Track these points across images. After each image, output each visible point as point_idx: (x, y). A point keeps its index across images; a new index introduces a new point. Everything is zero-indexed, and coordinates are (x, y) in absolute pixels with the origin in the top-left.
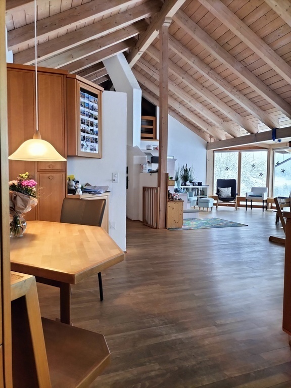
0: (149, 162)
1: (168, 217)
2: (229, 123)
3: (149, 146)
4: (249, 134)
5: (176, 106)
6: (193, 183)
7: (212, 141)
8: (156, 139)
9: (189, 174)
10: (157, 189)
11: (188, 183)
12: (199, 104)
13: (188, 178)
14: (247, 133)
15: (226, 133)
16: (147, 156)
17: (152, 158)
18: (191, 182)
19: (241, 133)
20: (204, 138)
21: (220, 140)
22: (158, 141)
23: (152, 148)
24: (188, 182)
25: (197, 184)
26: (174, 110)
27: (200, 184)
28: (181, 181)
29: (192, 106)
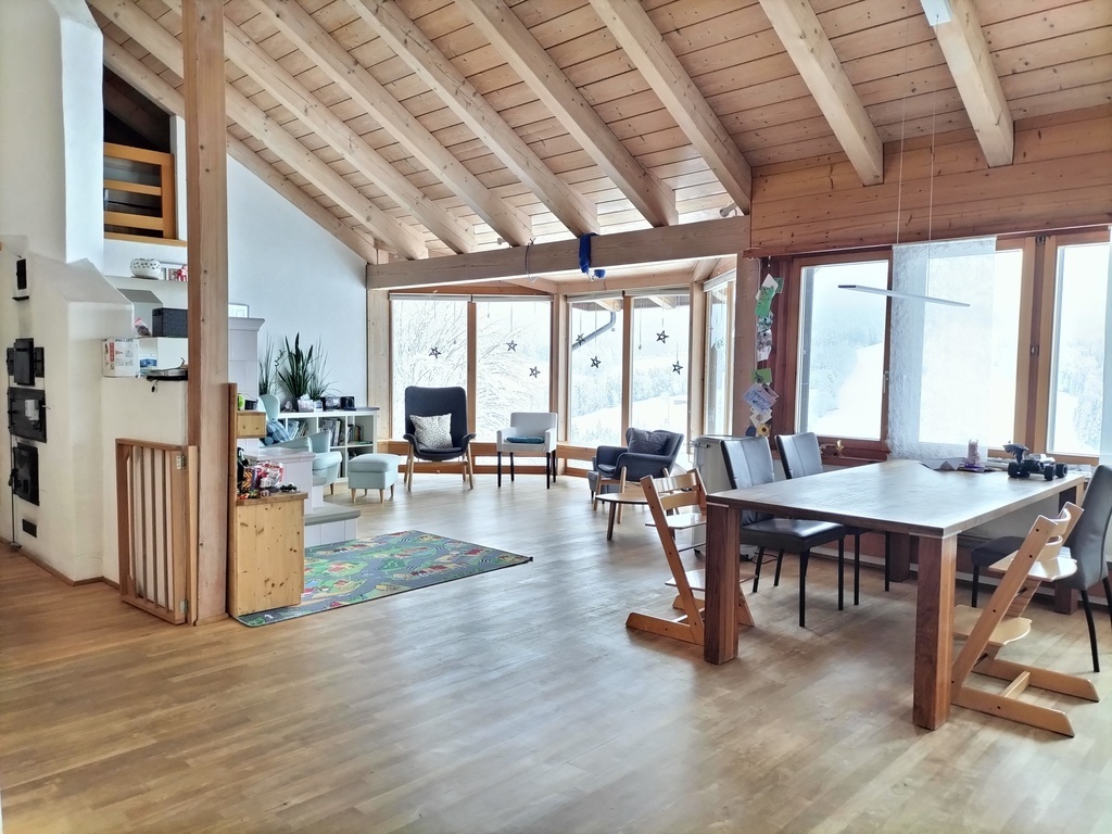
0: (143, 332)
1: (239, 567)
2: (443, 204)
3: (145, 263)
4: (506, 245)
5: (252, 123)
6: (323, 400)
7: (382, 258)
8: (174, 236)
9: (309, 368)
10: (182, 451)
11: (305, 401)
12: (337, 124)
13: (305, 382)
14: (500, 242)
15: (433, 236)
16: (132, 307)
17: (159, 313)
18: (314, 397)
19: (479, 239)
20: (354, 246)
21: (411, 259)
22: (182, 244)
23: (157, 272)
24: (306, 396)
25: (337, 402)
26: (244, 140)
27: (347, 403)
28: (278, 394)
29: (314, 128)
